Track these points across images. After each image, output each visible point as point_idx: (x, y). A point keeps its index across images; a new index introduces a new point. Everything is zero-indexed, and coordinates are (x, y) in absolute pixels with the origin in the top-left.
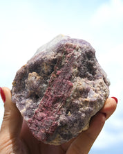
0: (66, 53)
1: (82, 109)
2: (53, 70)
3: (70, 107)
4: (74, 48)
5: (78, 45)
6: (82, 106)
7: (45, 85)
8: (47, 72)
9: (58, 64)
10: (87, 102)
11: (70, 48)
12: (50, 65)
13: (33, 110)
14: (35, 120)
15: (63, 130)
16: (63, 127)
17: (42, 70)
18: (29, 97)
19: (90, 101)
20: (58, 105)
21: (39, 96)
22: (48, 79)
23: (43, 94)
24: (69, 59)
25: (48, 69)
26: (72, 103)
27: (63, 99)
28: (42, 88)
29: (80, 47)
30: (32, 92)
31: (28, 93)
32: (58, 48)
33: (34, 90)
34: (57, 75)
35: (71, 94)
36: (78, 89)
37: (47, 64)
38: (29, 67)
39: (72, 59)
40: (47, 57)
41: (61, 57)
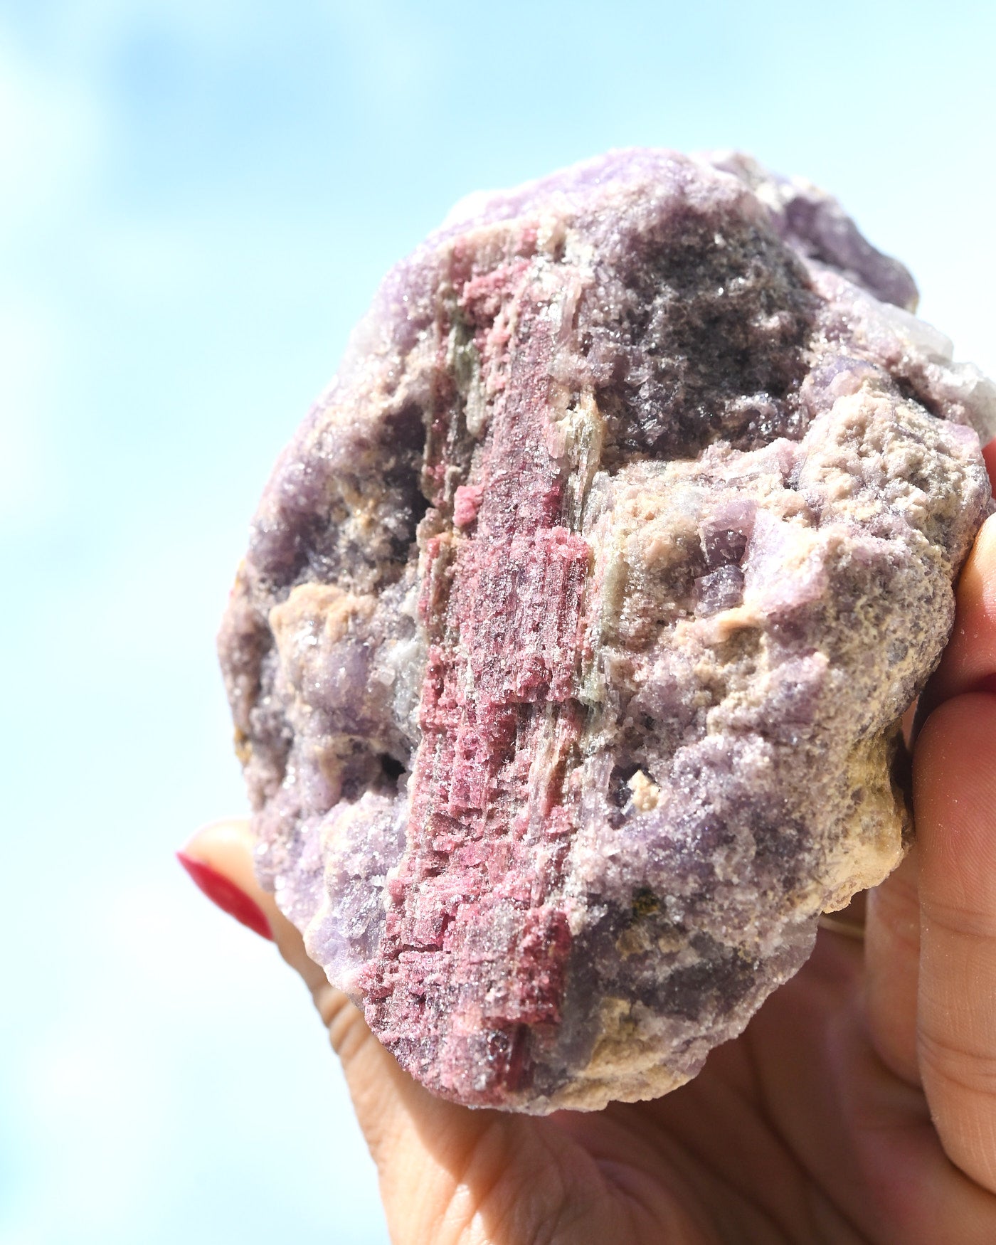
0: (476, 322)
1: (726, 709)
2: (415, 505)
4: (529, 250)
5: (549, 215)
6: (715, 690)
8: (383, 542)
9: (446, 438)
10: (755, 629)
11: (493, 269)
12: (379, 477)
13: (377, 881)
14: (401, 956)
15: (641, 947)
16: (631, 920)
17: (343, 542)
18: (336, 798)
19: (763, 615)
20: (530, 764)
21: (401, 757)
22: (412, 587)
23: (414, 724)
24: (511, 358)
25: (374, 515)
26: (633, 694)
27: (550, 697)
28: (393, 687)
29: (572, 222)
30: (340, 751)
31: (315, 770)
32: (396, 315)
33: (340, 725)
34: (461, 526)
35: (590, 629)
36: (637, 561)
37: (352, 476)
38: (255, 567)
39: (529, 347)
40: (330, 424)
41: (441, 376)
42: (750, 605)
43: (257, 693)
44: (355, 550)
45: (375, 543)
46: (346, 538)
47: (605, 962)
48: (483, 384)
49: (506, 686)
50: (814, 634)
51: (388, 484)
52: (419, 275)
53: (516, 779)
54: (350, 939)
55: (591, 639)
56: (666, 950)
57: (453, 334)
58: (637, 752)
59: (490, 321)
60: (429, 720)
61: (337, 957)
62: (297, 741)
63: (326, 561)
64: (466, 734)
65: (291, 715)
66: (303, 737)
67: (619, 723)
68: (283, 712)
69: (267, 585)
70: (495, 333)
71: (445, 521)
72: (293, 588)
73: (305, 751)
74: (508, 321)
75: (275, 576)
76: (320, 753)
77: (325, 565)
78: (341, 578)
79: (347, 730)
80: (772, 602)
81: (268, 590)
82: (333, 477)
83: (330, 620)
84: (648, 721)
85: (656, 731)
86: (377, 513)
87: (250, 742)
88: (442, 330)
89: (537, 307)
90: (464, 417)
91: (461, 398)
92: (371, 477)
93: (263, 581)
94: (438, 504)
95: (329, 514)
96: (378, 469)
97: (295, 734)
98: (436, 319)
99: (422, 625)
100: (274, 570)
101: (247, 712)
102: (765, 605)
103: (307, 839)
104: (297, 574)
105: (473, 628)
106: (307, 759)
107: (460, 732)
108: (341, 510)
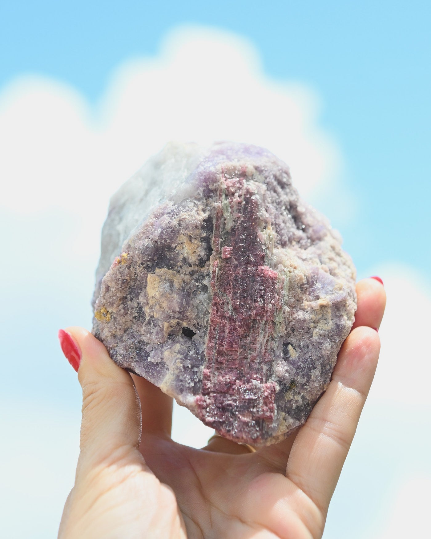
0: (229, 194)
1: (319, 330)
2: (209, 250)
3: (288, 335)
4: (244, 175)
5: (249, 164)
6: (316, 323)
7: (202, 297)
8: (197, 259)
9: (219, 229)
10: (327, 307)
11: (232, 178)
12: (200, 239)
13: (196, 370)
14: (211, 394)
15: (290, 398)
16: (288, 390)
17: (181, 257)
18: (166, 339)
19: (331, 303)
20: (256, 338)
21: (193, 329)
22: (207, 275)
23: (206, 320)
24: (242, 208)
25: (196, 251)
26: (291, 321)
27: (265, 318)
28: (197, 307)
29: (256, 168)
30: (173, 325)
31: (162, 330)
32: (204, 186)
33: (177, 317)
34: (224, 259)
35: (281, 300)
36: (295, 281)
37: (190, 237)
38: (139, 259)
39: (249, 206)
40: (184, 219)
41: (220, 209)
42: (325, 299)
43: (124, 299)
44: (185, 260)
45: (193, 259)
46: (183, 256)
47: (282, 402)
48: (232, 215)
49: (250, 313)
50: (342, 311)
51: (202, 241)
53: (250, 343)
55: (281, 303)
56: (296, 399)
57: (224, 196)
58: (289, 339)
59: (233, 194)
60: (215, 320)
61: (184, 393)
62: (147, 318)
63: (172, 262)
64: (230, 326)
65: (146, 310)
66: (154, 318)
67: (286, 329)
68: (137, 307)
69: (144, 266)
70: (236, 199)
71: (218, 256)
72: (157, 269)
73: (160, 323)
74: (240, 196)
75: (149, 263)
76: (166, 325)
77: (171, 263)
78: (176, 268)
79: (178, 318)
80: (334, 300)
81: (144, 267)
82: (182, 235)
83: (176, 282)
84: (293, 330)
85: (295, 333)
86: (197, 250)
87: (112, 314)
88: (220, 195)
89: (252, 194)
90: (225, 224)
91: (224, 217)
92: (197, 238)
93: (142, 264)
94: (216, 250)
95: (176, 247)
96: (199, 236)
97: (146, 316)
98: (218, 191)
99: (212, 289)
100: (148, 261)
101: (118, 305)
102: (332, 300)
103: (150, 352)
104: (157, 264)
105: (232, 293)
106: (159, 326)
107: (228, 325)
108: (181, 246)
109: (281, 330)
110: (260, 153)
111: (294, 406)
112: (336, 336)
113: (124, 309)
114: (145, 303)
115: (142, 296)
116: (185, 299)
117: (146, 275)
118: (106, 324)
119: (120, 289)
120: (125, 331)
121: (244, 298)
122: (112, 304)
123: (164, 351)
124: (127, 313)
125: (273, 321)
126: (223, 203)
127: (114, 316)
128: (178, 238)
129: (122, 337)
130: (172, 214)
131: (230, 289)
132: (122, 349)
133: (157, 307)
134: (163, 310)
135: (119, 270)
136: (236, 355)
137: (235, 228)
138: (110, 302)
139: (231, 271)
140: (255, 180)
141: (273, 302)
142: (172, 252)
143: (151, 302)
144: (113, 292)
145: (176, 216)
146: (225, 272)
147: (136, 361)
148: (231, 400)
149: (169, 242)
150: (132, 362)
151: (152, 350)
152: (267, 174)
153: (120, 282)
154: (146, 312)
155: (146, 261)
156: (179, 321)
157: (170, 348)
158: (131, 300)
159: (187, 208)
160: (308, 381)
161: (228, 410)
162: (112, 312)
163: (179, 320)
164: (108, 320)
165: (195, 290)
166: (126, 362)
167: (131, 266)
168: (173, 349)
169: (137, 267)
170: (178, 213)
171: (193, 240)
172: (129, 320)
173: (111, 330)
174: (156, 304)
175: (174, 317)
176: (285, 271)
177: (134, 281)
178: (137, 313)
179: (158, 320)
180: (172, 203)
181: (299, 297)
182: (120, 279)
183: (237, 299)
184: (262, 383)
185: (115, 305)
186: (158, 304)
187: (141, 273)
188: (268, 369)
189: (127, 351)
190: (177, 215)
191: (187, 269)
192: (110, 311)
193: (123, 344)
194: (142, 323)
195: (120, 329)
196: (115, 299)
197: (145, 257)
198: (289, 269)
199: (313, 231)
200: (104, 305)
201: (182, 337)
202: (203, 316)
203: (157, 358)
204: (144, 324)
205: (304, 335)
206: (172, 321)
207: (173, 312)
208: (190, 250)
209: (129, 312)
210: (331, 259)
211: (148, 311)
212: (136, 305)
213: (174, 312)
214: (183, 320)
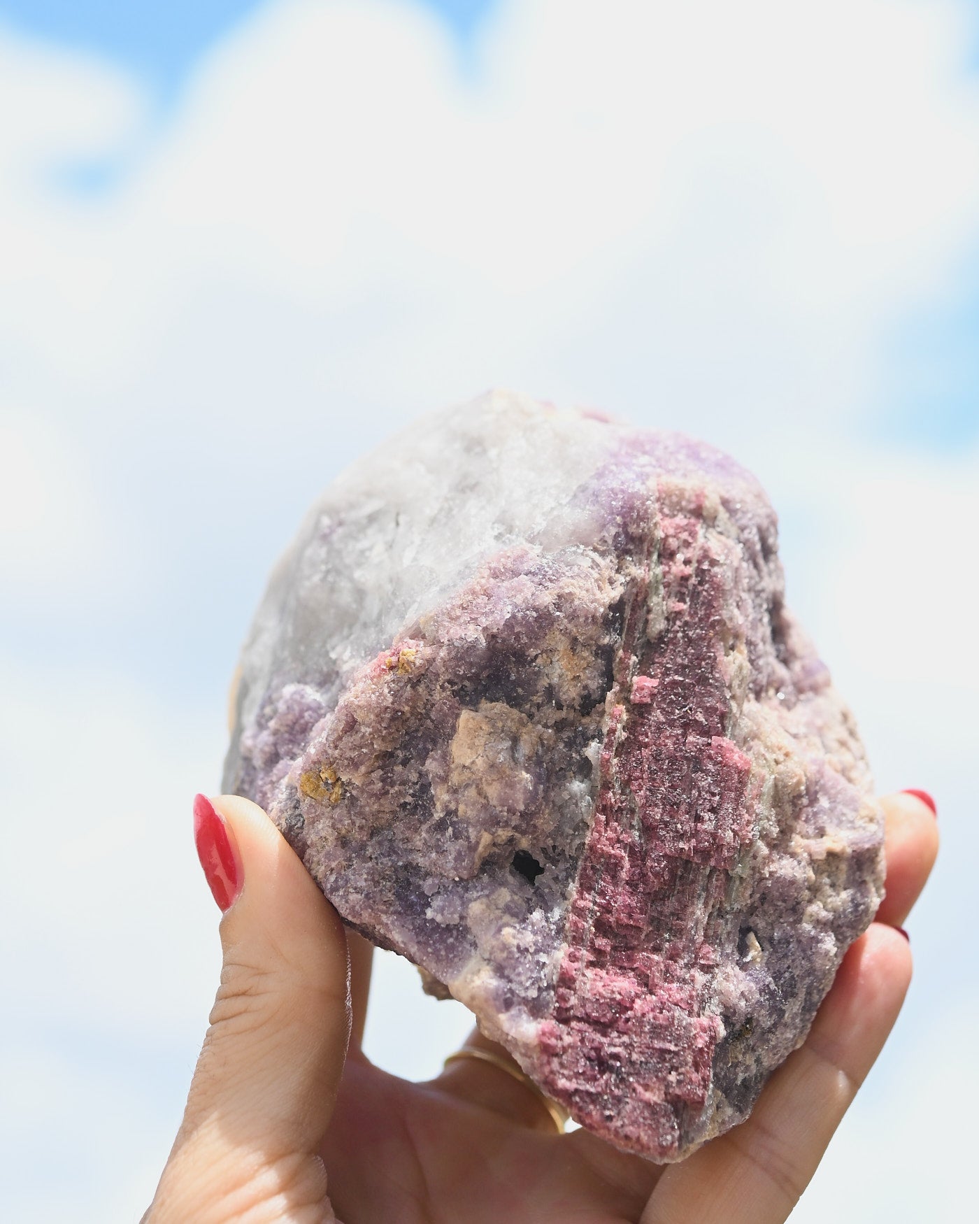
0: (665, 553)
1: (817, 908)
2: (609, 677)
3: (752, 910)
4: (699, 513)
5: (712, 491)
6: (814, 892)
7: (577, 786)
8: (578, 695)
9: (634, 633)
10: (839, 857)
11: (674, 516)
12: (594, 648)
13: (543, 958)
14: (574, 1024)
15: (737, 1058)
16: (737, 1038)
17: (544, 682)
18: (476, 872)
19: (849, 850)
20: (686, 906)
21: (540, 858)
22: (593, 737)
23: (577, 842)
24: (689, 592)
25: (581, 674)
26: (767, 879)
27: (712, 863)
28: (560, 807)
29: (725, 503)
30: (499, 841)
31: (472, 848)
32: (619, 526)
33: (513, 824)
34: (635, 704)
35: (752, 826)
36: (785, 786)
37: (575, 639)
38: (447, 669)
39: (706, 591)
40: (570, 594)
41: (644, 586)
42: (840, 839)
43: (386, 758)
44: (550, 691)
45: (571, 693)
46: (548, 681)
48: (665, 603)
49: (681, 845)
50: (868, 871)
51: (597, 655)
52: (643, 504)
53: (672, 914)
54: (524, 998)
55: (753, 833)
56: (747, 1062)
57: (655, 557)
58: (753, 919)
59: (672, 555)
60: (599, 846)
61: (514, 1011)
62: (438, 815)
63: (520, 690)
64: (631, 867)
65: (441, 795)
66: (457, 817)
67: (751, 896)
68: (417, 783)
69: (455, 688)
70: (678, 568)
71: (622, 695)
72: (483, 700)
73: (472, 833)
74: (687, 562)
75: (467, 683)
76: (486, 838)
77: (516, 692)
78: (528, 707)
79: (515, 828)
80: (856, 844)
81: (453, 691)
82: (557, 633)
83: (525, 740)
84: (763, 898)
85: (766, 906)
86: (584, 673)
87: (347, 788)
88: (648, 551)
89: (713, 563)
90: (647, 621)
91: (648, 606)
92: (589, 645)
93: (450, 682)
94: (620, 681)
95: (536, 657)
96: (595, 642)
97: (434, 808)
98: (647, 541)
99: (601, 771)
100: (469, 679)
101: (370, 770)
102: (852, 844)
103: (433, 895)
104: (486, 688)
105: (646, 789)
106: (468, 838)
107: (627, 864)
108: (548, 657)
109: (742, 899)
110: (724, 466)
111: (741, 1077)
112: (848, 927)
113: (383, 780)
114: (440, 777)
115: (434, 759)
116: (542, 786)
117: (456, 711)
118: (328, 810)
119: (384, 732)
120: (372, 835)
121: (672, 806)
122: (354, 764)
123: (470, 901)
124: (387, 792)
125: (727, 873)
126: (651, 573)
127: (354, 792)
128: (547, 637)
129: (363, 847)
130: (541, 577)
131: (642, 778)
132: (365, 876)
133: (472, 792)
134: (484, 801)
135: (389, 687)
136: (638, 939)
137: (667, 636)
138: (351, 759)
139: (647, 737)
140: (719, 529)
141: (735, 827)
142: (524, 666)
143: (455, 778)
144: (363, 737)
145: (548, 584)
146: (634, 735)
147: (395, 913)
148: (620, 1046)
149: (526, 643)
150: (386, 913)
151: (438, 893)
152: (744, 522)
153: (388, 716)
154: (439, 799)
155: (464, 677)
156: (516, 834)
157: (488, 896)
158: (405, 763)
159: (575, 569)
160: (775, 1025)
161: (611, 1069)
162: (350, 783)
163: (517, 831)
164: (336, 800)
165: (563, 766)
166: (370, 910)
167: (419, 681)
168: (493, 899)
169: (438, 687)
170: (554, 578)
171: (579, 648)
172: (387, 810)
173: (340, 826)
174: (467, 786)
175: (507, 824)
176: (765, 759)
177: (420, 720)
178: (413, 795)
179: (468, 824)
180: (537, 549)
181: (786, 824)
182: (388, 707)
183: (656, 805)
184: (690, 1014)
185: (363, 769)
186: (474, 786)
187: (445, 704)
188: (705, 984)
189: (377, 883)
190: (551, 581)
191: (552, 715)
192: (344, 779)
193: (367, 865)
194: (421, 823)
195: (361, 828)
196: (366, 754)
197: (463, 667)
198: (774, 756)
199: (803, 668)
200: (331, 764)
201: (511, 872)
202: (572, 832)
203: (452, 913)
204: (424, 827)
205: (783, 915)
206: (500, 832)
207: (509, 811)
208: (568, 670)
209: (392, 791)
210: (843, 744)
211: (446, 797)
212: (414, 777)
213: (511, 811)
214: (524, 833)
